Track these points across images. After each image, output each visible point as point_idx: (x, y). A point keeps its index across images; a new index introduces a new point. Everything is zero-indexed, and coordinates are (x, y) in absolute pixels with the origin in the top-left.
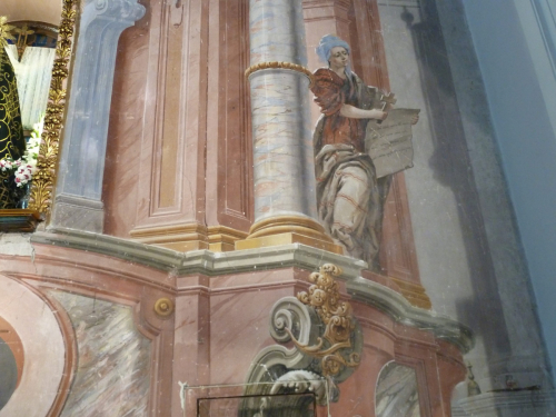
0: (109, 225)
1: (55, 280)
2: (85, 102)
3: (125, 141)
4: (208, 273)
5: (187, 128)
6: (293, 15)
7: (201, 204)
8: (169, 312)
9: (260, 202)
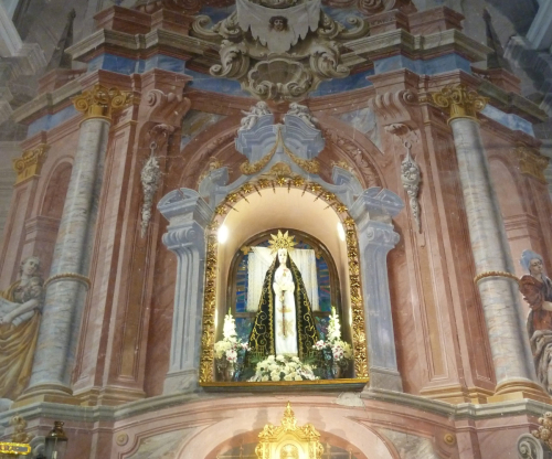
0: (406, 387)
1: (381, 422)
2: (375, 304)
3: (405, 331)
4: (473, 418)
5: (443, 321)
6: (500, 236)
7: (461, 372)
8: (454, 442)
9: (499, 371)
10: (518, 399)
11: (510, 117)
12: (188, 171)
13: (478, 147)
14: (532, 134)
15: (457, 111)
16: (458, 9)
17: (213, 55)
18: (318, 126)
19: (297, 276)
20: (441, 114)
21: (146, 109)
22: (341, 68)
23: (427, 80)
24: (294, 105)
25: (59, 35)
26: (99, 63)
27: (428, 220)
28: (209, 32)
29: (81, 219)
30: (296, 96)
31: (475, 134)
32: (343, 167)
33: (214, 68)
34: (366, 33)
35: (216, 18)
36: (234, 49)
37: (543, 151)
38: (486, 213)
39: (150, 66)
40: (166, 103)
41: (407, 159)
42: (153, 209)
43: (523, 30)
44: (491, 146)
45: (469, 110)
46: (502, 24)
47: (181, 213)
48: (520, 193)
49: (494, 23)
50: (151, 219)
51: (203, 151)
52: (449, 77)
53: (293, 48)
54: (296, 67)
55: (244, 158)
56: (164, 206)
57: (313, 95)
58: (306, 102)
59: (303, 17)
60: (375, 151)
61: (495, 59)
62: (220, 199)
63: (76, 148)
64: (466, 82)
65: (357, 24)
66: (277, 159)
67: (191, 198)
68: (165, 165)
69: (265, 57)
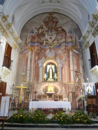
0: (62, 82)
1: (60, 85)
2: (60, 73)
3: (63, 76)
4: (68, 85)
5: (66, 75)
6: (73, 66)
7: (68, 80)
8: (66, 87)
9: (71, 80)
10: (73, 83)
11: (76, 51)
12: (41, 58)
13: (72, 55)
14: (79, 53)
15: (70, 50)
16: (72, 36)
17: (43, 43)
18: (55, 52)
19: (52, 69)
20: (69, 51)
21: (36, 50)
22: (58, 44)
23: (67, 46)
24: (52, 50)
25: (25, 39)
26: (30, 44)
27: (66, 64)
28: (42, 39)
29: (30, 63)
30: (52, 48)
31: (72, 53)
32: (57, 58)
33: (43, 44)
34: (61, 40)
35: (43, 37)
36: (46, 42)
37: (79, 56)
38: (72, 63)
39: (36, 44)
40: (38, 49)
41: (64, 57)
42: (37, 62)
43: (79, 39)
44: (74, 55)
45: (72, 50)
46: (77, 38)
47: (40, 63)
48: (76, 61)
49: (76, 38)
50: (37, 64)
51: (42, 56)
52: (70, 46)
53: (52, 42)
54: (52, 44)
55: (47, 56)
56: (38, 62)
57: (54, 48)
58: (54, 49)
59: (54, 37)
60: (61, 55)
61: (76, 43)
62: (44, 61)
63: (29, 55)
64: (72, 46)
65: (60, 38)
66: (50, 57)
67: (41, 61)
68: (38, 57)
69: (49, 43)
